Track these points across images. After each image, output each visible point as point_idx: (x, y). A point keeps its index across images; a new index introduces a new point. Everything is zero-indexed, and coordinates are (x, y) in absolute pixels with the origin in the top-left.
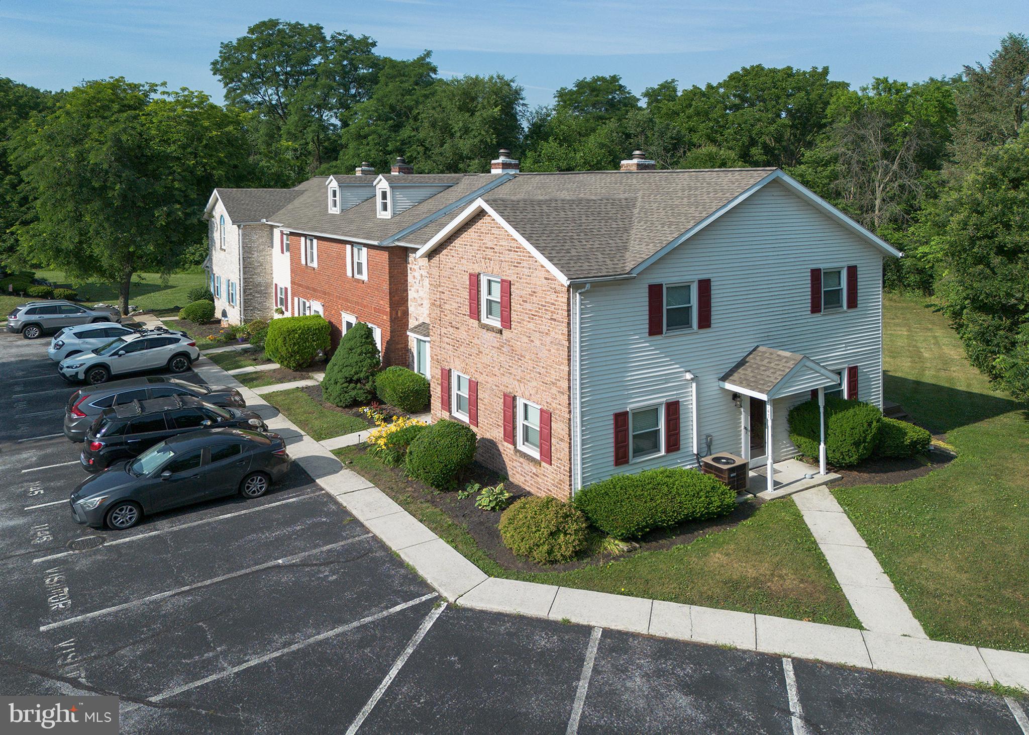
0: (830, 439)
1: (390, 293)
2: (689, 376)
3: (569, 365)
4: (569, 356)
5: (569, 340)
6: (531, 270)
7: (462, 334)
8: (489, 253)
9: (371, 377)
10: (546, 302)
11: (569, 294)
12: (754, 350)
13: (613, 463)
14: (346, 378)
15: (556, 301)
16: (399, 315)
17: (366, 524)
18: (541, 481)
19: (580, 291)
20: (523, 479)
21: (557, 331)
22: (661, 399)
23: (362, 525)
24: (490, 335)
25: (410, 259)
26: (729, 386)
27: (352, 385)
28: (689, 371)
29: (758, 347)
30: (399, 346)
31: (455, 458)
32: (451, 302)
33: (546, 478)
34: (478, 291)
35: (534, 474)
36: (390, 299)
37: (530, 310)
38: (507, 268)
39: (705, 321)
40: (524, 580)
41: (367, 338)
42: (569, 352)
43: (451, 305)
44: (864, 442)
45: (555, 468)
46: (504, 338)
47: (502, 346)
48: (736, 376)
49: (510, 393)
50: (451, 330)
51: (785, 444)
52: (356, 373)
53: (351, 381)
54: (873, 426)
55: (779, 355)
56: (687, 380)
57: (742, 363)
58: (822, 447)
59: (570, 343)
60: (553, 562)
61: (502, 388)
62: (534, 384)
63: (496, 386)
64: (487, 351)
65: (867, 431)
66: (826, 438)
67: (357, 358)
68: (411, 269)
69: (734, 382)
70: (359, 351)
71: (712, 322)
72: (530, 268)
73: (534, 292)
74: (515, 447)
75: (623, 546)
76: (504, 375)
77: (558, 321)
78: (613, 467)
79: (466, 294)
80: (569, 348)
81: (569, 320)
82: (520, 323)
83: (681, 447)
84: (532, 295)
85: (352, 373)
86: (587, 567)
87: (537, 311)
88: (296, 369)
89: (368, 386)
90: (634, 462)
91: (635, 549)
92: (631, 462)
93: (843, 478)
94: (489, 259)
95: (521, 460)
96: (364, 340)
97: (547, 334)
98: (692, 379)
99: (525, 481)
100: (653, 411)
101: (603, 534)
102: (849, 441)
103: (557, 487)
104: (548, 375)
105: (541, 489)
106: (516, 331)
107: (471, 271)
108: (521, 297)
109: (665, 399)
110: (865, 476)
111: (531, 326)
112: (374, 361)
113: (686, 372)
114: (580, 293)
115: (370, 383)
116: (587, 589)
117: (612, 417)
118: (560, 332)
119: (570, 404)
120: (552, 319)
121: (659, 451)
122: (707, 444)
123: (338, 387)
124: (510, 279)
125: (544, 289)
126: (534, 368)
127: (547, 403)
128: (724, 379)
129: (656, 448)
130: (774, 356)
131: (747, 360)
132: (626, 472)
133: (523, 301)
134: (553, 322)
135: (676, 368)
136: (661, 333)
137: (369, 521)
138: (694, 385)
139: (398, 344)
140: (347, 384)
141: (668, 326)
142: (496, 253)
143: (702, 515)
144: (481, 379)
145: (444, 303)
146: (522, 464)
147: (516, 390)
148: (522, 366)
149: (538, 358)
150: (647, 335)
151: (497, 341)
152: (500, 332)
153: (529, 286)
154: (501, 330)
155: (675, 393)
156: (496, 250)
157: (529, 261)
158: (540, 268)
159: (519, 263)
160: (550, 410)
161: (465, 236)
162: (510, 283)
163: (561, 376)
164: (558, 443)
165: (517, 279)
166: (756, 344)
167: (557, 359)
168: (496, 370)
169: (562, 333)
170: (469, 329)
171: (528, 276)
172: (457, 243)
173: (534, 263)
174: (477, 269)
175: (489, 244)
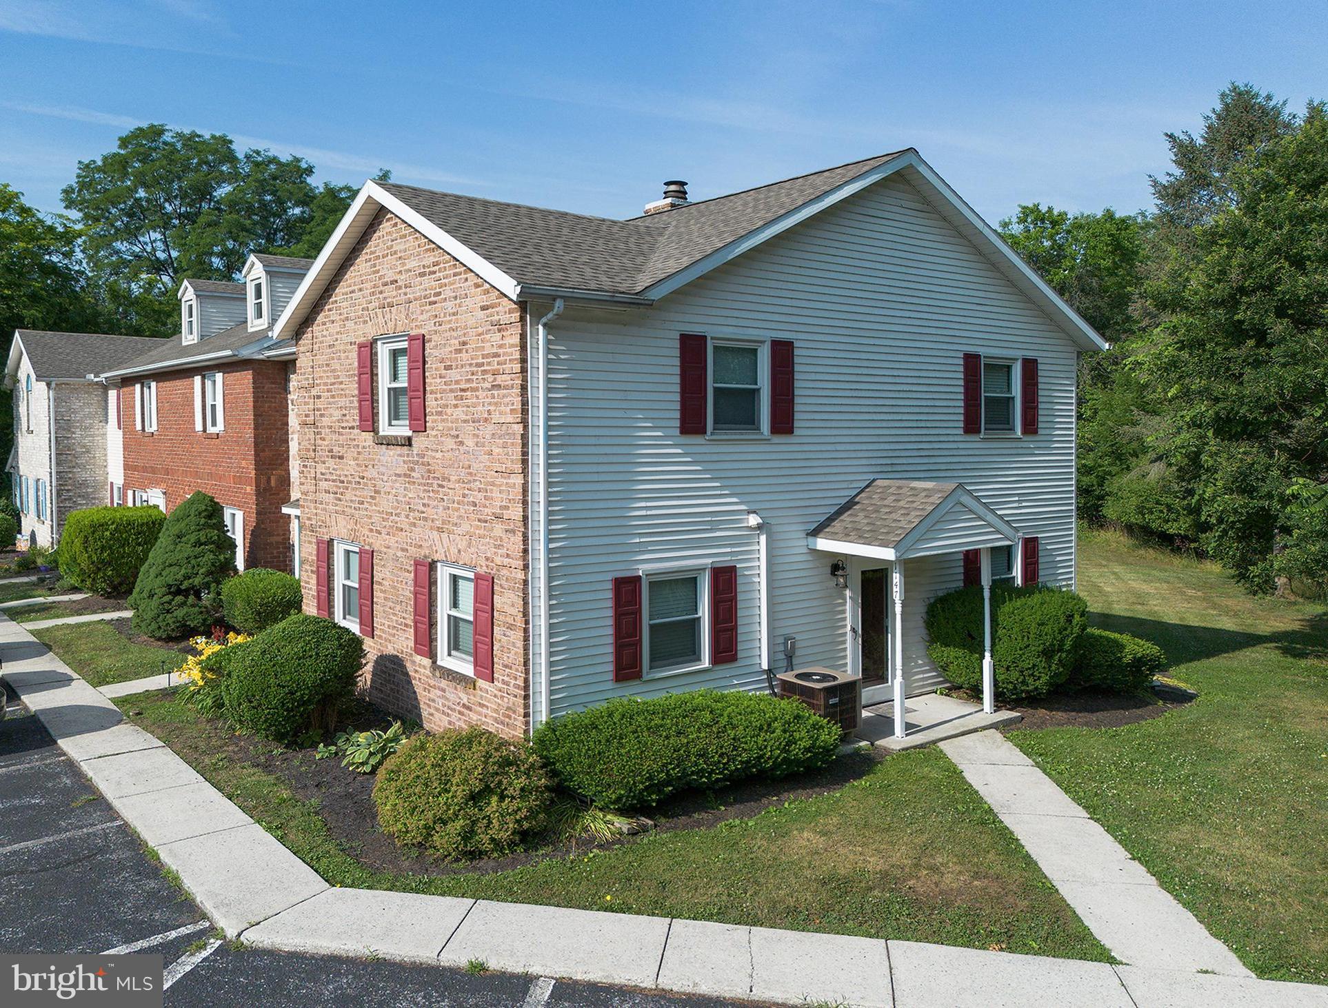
0: (1002, 647)
1: (256, 444)
2: (753, 520)
3: (525, 472)
4: (525, 453)
5: (524, 422)
6: (458, 301)
7: (350, 467)
8: (390, 291)
9: (213, 585)
10: (483, 356)
11: (524, 326)
12: (867, 486)
13: (611, 676)
14: (170, 586)
15: (501, 346)
16: (273, 483)
17: (117, 804)
18: (474, 717)
19: (544, 320)
20: (445, 719)
21: (503, 408)
22: (702, 559)
23: (109, 807)
24: (391, 452)
25: (291, 384)
26: (823, 544)
27: (179, 599)
28: (754, 512)
29: (874, 480)
30: (274, 539)
31: (310, 678)
32: (332, 411)
33: (484, 711)
34: (373, 375)
35: (463, 705)
36: (257, 455)
37: (457, 382)
38: (418, 311)
39: (783, 423)
40: (404, 890)
41: (210, 517)
42: (525, 445)
43: (331, 415)
44: (1060, 650)
45: (500, 685)
46: (415, 452)
47: (412, 469)
48: (837, 525)
49: (425, 557)
50: (331, 464)
51: (921, 666)
52: (186, 577)
53: (179, 592)
54: (1075, 622)
55: (912, 489)
56: (750, 528)
57: (849, 505)
58: (987, 661)
59: (526, 427)
60: (475, 855)
61: (412, 550)
62: (466, 527)
63: (403, 550)
64: (388, 486)
65: (1066, 629)
66: (993, 645)
67: (188, 550)
68: (292, 401)
69: (834, 537)
70: (193, 538)
71: (796, 424)
72: (456, 298)
73: (464, 344)
74: (434, 662)
75: (621, 824)
76: (415, 525)
77: (505, 388)
78: (610, 685)
79: (354, 388)
80: (524, 437)
81: (525, 380)
82: (440, 413)
83: (740, 655)
84: (461, 351)
85: (179, 576)
86: (543, 862)
87: (468, 381)
88: (108, 596)
89: (208, 601)
90: (650, 677)
91: (645, 829)
92: (645, 677)
93: (1023, 719)
94: (388, 305)
95: (444, 683)
96: (203, 521)
97: (486, 420)
98: (759, 527)
99: (449, 722)
100: (690, 582)
101: (584, 804)
102: (1036, 647)
103: (502, 723)
104: (487, 503)
106: (434, 433)
107: (362, 340)
108: (442, 360)
109: (710, 561)
110: (1059, 715)
111: (459, 413)
112: (222, 557)
113: (749, 512)
114: (545, 325)
116: (536, 903)
117: (610, 586)
118: (509, 409)
119: (525, 551)
120: (493, 387)
121: (698, 659)
122: (786, 652)
123: (155, 602)
124: (423, 331)
125: (480, 330)
126: (464, 496)
127: (487, 559)
128: (815, 533)
129: (695, 656)
130: (904, 491)
131: (857, 500)
132: (638, 695)
133: (445, 368)
134: (496, 393)
135: (731, 503)
136: (702, 431)
137: (124, 800)
138: (763, 538)
139: (270, 534)
140: (171, 597)
141: (716, 422)
142: (400, 287)
143: (776, 766)
144: (377, 543)
145: (321, 415)
146: (444, 691)
147: (435, 549)
148: (445, 497)
149: (471, 474)
150: (677, 432)
151: (404, 462)
152: (408, 442)
153: (454, 334)
154: (409, 439)
155: (729, 550)
156: (400, 283)
157: (453, 284)
158: (473, 290)
159: (439, 294)
160: (492, 572)
161: (352, 275)
162: (423, 339)
163: (511, 497)
164: (504, 635)
165: (435, 328)
166: (872, 477)
167: (504, 466)
168: (403, 521)
169: (511, 410)
170: (359, 453)
171: (454, 314)
172: (341, 289)
173: (462, 285)
174: (370, 332)
175: (389, 275)
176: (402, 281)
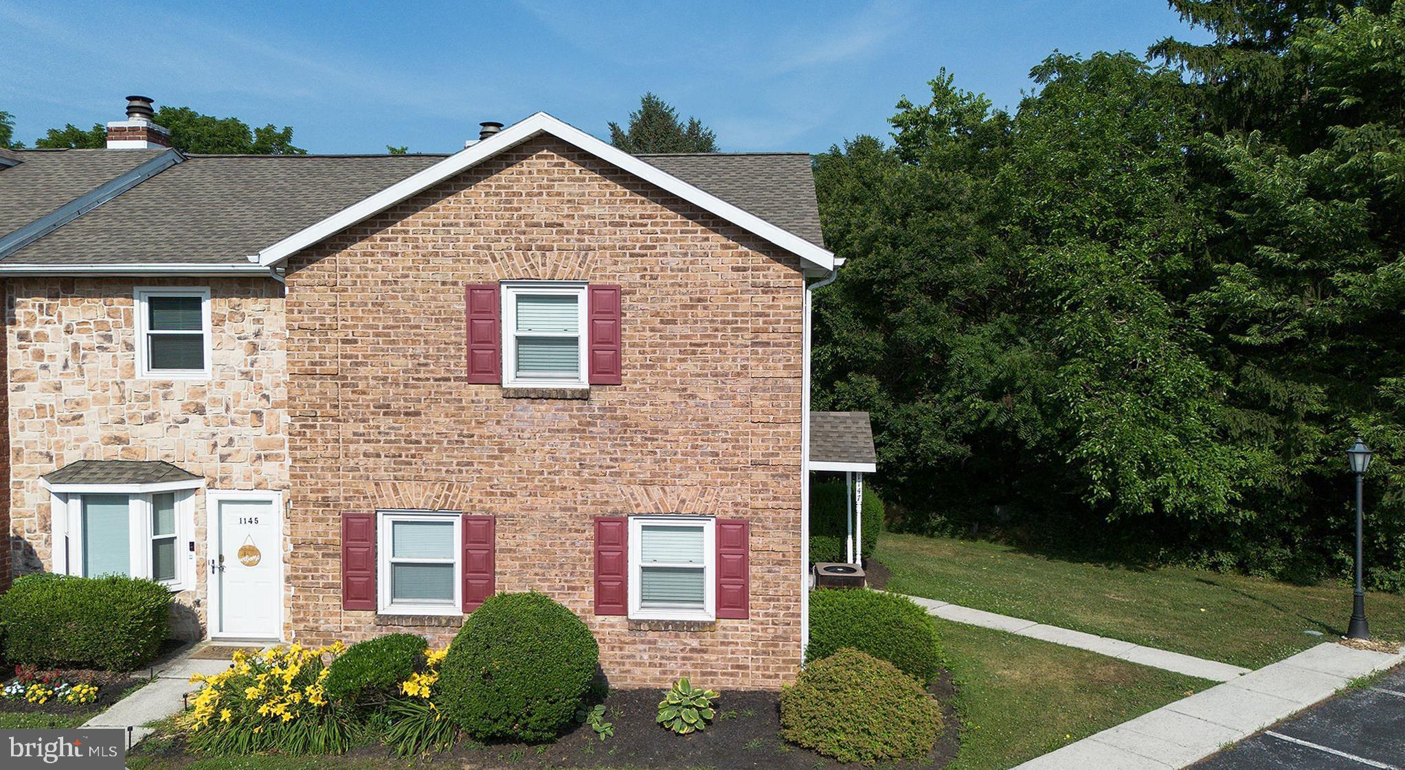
6: (690, 258)
7: (438, 421)
8: (545, 236)
10: (735, 315)
11: (803, 291)
15: (770, 307)
18: (714, 657)
20: (656, 672)
21: (771, 364)
24: (543, 408)
25: (19, 311)
32: (389, 359)
33: (730, 648)
34: (499, 322)
35: (693, 650)
37: (686, 337)
38: (608, 261)
43: (386, 365)
45: (761, 619)
46: (596, 406)
47: (589, 424)
49: (616, 512)
50: (385, 422)
55: (836, 417)
61: (589, 509)
62: (697, 476)
63: (562, 509)
64: (532, 444)
72: (686, 255)
73: (699, 300)
74: (625, 618)
76: (594, 482)
77: (775, 345)
79: (458, 334)
81: (802, 339)
82: (652, 367)
84: (692, 307)
87: (709, 336)
94: (539, 248)
95: (651, 636)
97: (738, 374)
99: (664, 673)
104: (739, 452)
105: (715, 674)
106: (638, 386)
107: (473, 280)
108: (657, 314)
111: (691, 366)
114: (812, 290)
118: (780, 365)
120: (754, 344)
124: (617, 282)
125: (730, 289)
126: (695, 447)
127: (736, 504)
130: (830, 419)
133: (662, 322)
134: (760, 350)
142: (567, 233)
144: (499, 506)
145: (357, 364)
146: (655, 642)
147: (633, 502)
148: (657, 450)
149: (709, 426)
151: (571, 416)
152: (584, 396)
153: (683, 290)
154: (588, 392)
156: (566, 227)
157: (684, 241)
158: (719, 250)
159: (654, 247)
160: (745, 516)
161: (447, 206)
162: (617, 291)
163: (781, 444)
164: (769, 572)
165: (643, 281)
167: (772, 417)
168: (567, 477)
169: (785, 366)
170: (463, 408)
171: (681, 270)
172: (415, 222)
173: (699, 244)
174: (492, 272)
175: (543, 216)
176: (570, 225)
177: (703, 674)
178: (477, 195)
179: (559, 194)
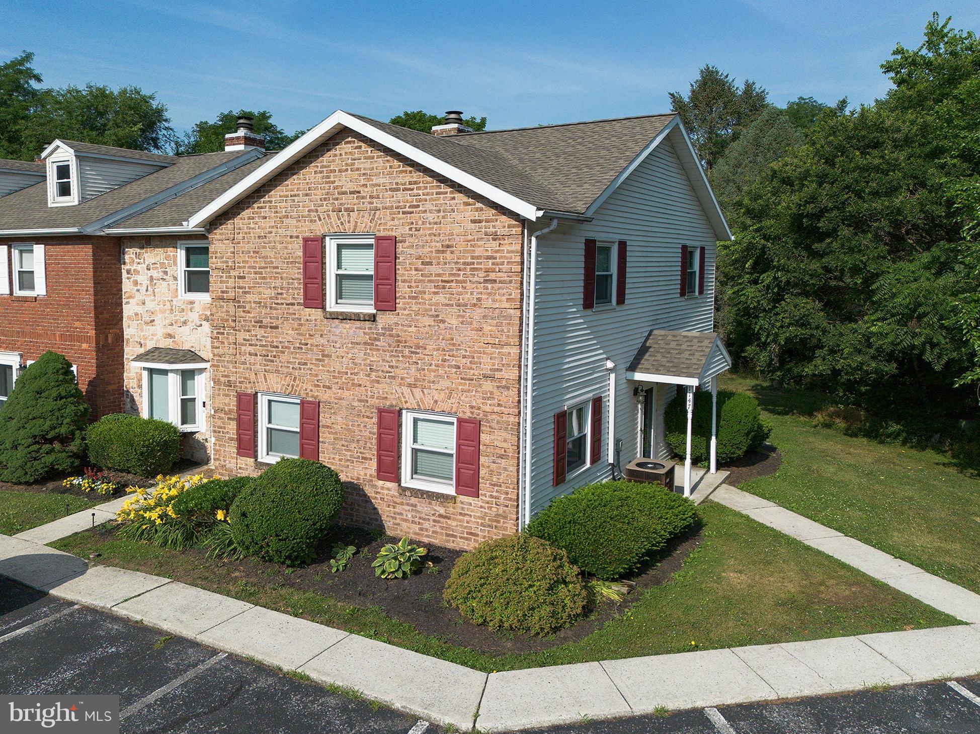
1: (96, 308)
2: (610, 364)
4: (521, 331)
5: (522, 308)
6: (442, 214)
7: (287, 334)
8: (349, 201)
10: (473, 257)
11: (523, 238)
12: (649, 335)
13: (552, 483)
14: (36, 437)
15: (497, 251)
16: (110, 341)
17: (202, 639)
18: (454, 524)
19: (538, 233)
20: (416, 528)
21: (497, 297)
22: (588, 394)
23: (195, 643)
24: (347, 326)
25: (128, 258)
26: (639, 376)
27: (46, 447)
28: (610, 358)
29: (651, 331)
30: (110, 387)
32: (261, 290)
33: (466, 518)
34: (321, 265)
35: (440, 516)
36: (96, 317)
37: (438, 275)
38: (388, 218)
39: (621, 296)
41: (64, 374)
43: (260, 293)
45: (487, 499)
46: (380, 326)
47: (375, 339)
48: (644, 363)
49: (392, 406)
50: (260, 332)
52: (52, 428)
55: (685, 337)
56: (607, 370)
57: (644, 349)
58: (713, 442)
59: (522, 312)
61: (375, 402)
62: (446, 383)
63: (360, 401)
64: (341, 352)
67: (51, 404)
69: (647, 371)
71: (626, 297)
72: (439, 211)
73: (448, 246)
74: (400, 485)
75: (618, 588)
76: (378, 382)
77: (500, 282)
78: (551, 489)
79: (297, 272)
80: (521, 318)
81: (522, 277)
82: (416, 298)
83: (600, 456)
84: (443, 252)
85: (45, 427)
86: (602, 625)
87: (454, 275)
89: (74, 447)
90: (568, 478)
91: (633, 588)
92: (566, 479)
93: (731, 475)
94: (347, 210)
95: (413, 500)
96: (60, 378)
97: (475, 305)
98: (612, 368)
99: (421, 529)
103: (489, 526)
104: (474, 366)
105: (455, 536)
106: (407, 312)
107: (307, 235)
108: (419, 258)
109: (591, 395)
111: (441, 298)
113: (607, 359)
114: (537, 237)
115: (78, 442)
117: (553, 420)
118: (504, 298)
119: (519, 402)
120: (486, 281)
121: (584, 462)
122: (617, 450)
124: (394, 234)
125: (470, 237)
126: (444, 361)
127: (472, 407)
128: (633, 368)
129: (585, 459)
130: (679, 338)
131: (648, 344)
132: (561, 493)
133: (423, 263)
134: (490, 286)
135: (600, 354)
136: (593, 306)
137: (206, 634)
138: (613, 376)
139: (108, 383)
140: (36, 446)
141: (597, 297)
142: (363, 198)
144: (323, 396)
145: (245, 293)
146: (415, 506)
147: (403, 400)
148: (419, 361)
149: (454, 345)
150: (581, 307)
151: (364, 333)
152: (373, 318)
153: (437, 239)
154: (374, 316)
155: (598, 386)
156: (363, 194)
157: (438, 200)
158: (462, 207)
159: (418, 206)
160: (478, 417)
161: (293, 182)
162: (394, 241)
163: (504, 362)
164: (494, 462)
165: (411, 232)
166: (649, 328)
167: (497, 340)
168: (361, 378)
169: (507, 299)
170: (301, 325)
171: (436, 223)
172: (276, 194)
173: (448, 202)
174: (319, 229)
175: (349, 187)
176: (365, 192)
177: (447, 535)
178: (309, 174)
179: (358, 169)
